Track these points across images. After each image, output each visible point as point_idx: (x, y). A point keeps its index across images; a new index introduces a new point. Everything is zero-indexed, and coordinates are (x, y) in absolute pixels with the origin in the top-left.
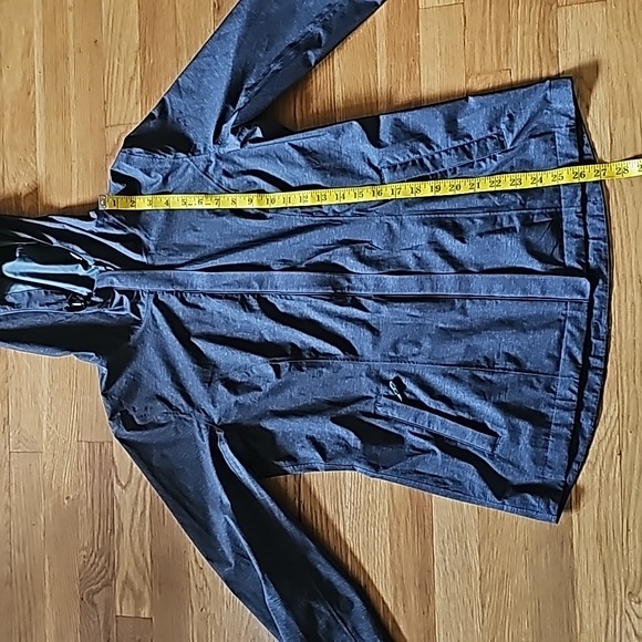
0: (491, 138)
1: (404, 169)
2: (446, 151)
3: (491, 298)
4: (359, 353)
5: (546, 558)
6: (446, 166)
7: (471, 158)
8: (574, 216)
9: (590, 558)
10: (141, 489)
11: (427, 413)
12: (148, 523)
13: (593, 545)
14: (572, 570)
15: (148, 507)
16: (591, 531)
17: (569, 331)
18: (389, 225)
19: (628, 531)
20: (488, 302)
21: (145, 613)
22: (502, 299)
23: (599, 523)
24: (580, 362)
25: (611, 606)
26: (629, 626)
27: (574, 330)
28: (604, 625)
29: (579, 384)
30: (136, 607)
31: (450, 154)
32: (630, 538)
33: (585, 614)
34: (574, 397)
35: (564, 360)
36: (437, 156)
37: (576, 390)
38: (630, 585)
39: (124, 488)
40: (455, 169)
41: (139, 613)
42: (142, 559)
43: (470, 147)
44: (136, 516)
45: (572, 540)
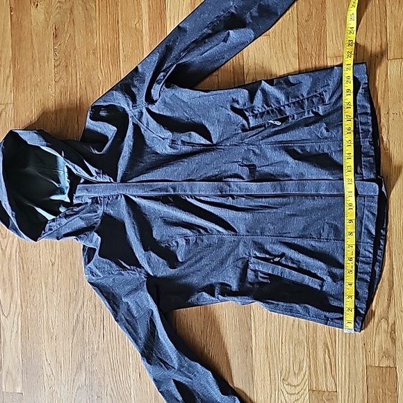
0: (316, 96)
1: (262, 117)
2: (288, 105)
3: (318, 196)
4: (237, 231)
5: (238, 359)
6: (288, 114)
7: (303, 109)
8: (368, 144)
9: (262, 359)
10: (16, 318)
11: (280, 267)
12: (20, 338)
13: (264, 351)
14: (252, 366)
15: (20, 329)
16: (262, 344)
17: (366, 215)
18: (253, 151)
19: (282, 343)
20: (316, 198)
21: (19, 390)
22: (325, 195)
23: (267, 339)
24: (374, 234)
25: (273, 386)
26: (283, 398)
27: (370, 215)
28: (269, 397)
29: (374, 247)
30: (14, 386)
31: (290, 107)
32: (284, 348)
33: (259, 392)
34: (371, 256)
35: (364, 233)
36: (282, 108)
37: (372, 251)
38: (283, 374)
39: (7, 317)
40: (294, 116)
41: (16, 390)
42: (17, 359)
43: (303, 102)
44: (13, 334)
45: (252, 348)
